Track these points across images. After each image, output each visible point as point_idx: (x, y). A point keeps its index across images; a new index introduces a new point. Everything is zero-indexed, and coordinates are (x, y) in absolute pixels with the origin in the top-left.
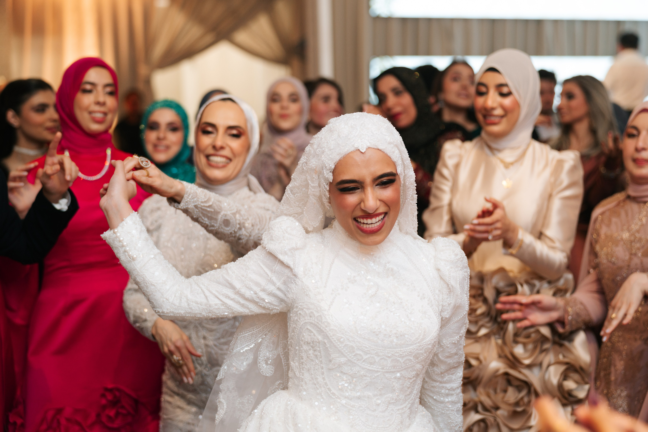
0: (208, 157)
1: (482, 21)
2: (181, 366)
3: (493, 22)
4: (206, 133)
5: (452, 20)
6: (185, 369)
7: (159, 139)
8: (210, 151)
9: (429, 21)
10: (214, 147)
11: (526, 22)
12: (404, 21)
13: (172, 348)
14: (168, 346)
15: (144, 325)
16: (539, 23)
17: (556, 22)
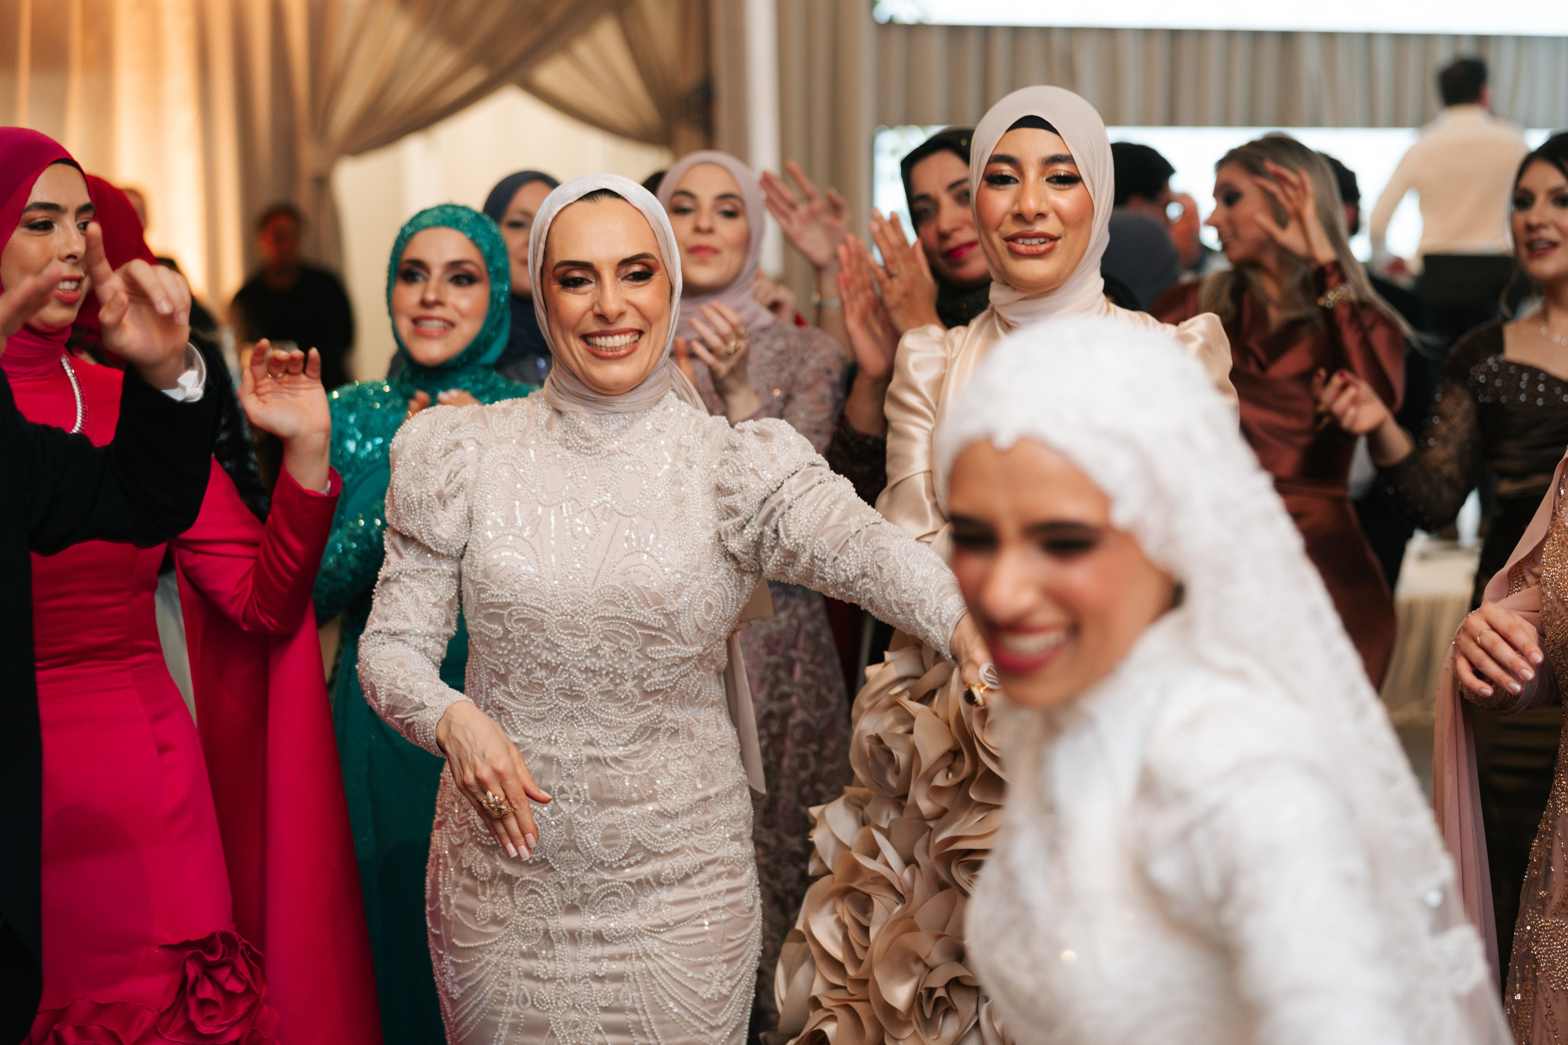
0: (585, 337)
1: (1148, 34)
2: (502, 818)
3: (1175, 35)
4: (571, 283)
5: (1072, 32)
6: (512, 823)
7: (424, 304)
8: (594, 327)
9: (1017, 32)
10: (601, 317)
11: (1256, 36)
12: (955, 32)
13: (485, 773)
14: (475, 769)
15: (418, 717)
16: (1287, 39)
17: (1329, 38)
